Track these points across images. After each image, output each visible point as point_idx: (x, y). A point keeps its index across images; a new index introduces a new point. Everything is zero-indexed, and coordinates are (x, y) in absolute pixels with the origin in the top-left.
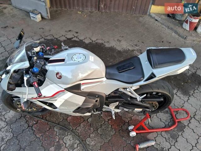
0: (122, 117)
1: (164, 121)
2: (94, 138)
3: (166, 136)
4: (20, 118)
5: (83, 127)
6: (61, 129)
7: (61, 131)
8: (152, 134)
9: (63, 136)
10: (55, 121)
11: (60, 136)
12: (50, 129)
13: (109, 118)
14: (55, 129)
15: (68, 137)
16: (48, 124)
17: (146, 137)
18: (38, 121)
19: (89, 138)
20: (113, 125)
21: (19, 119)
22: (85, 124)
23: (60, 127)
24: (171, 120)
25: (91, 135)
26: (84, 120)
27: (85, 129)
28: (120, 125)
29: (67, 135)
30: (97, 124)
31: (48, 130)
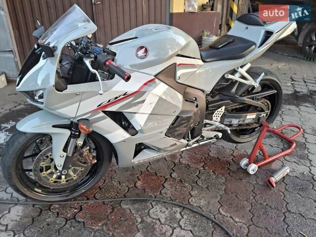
0: (220, 158)
1: (276, 146)
2: (200, 194)
3: (293, 160)
4: (38, 214)
5: (171, 188)
6: (134, 202)
7: (136, 206)
8: (274, 163)
9: (146, 211)
10: (116, 195)
11: (140, 213)
12: (113, 209)
13: (202, 164)
14: (124, 207)
15: (156, 208)
16: (104, 204)
17: (271, 169)
18: (81, 206)
19: (192, 198)
20: (215, 170)
21: (39, 216)
22: (171, 182)
23: (130, 200)
24: (283, 142)
25: (193, 193)
26: (166, 179)
27: (176, 188)
28: (224, 168)
29: (151, 207)
30: (189, 176)
31: (111, 213)
